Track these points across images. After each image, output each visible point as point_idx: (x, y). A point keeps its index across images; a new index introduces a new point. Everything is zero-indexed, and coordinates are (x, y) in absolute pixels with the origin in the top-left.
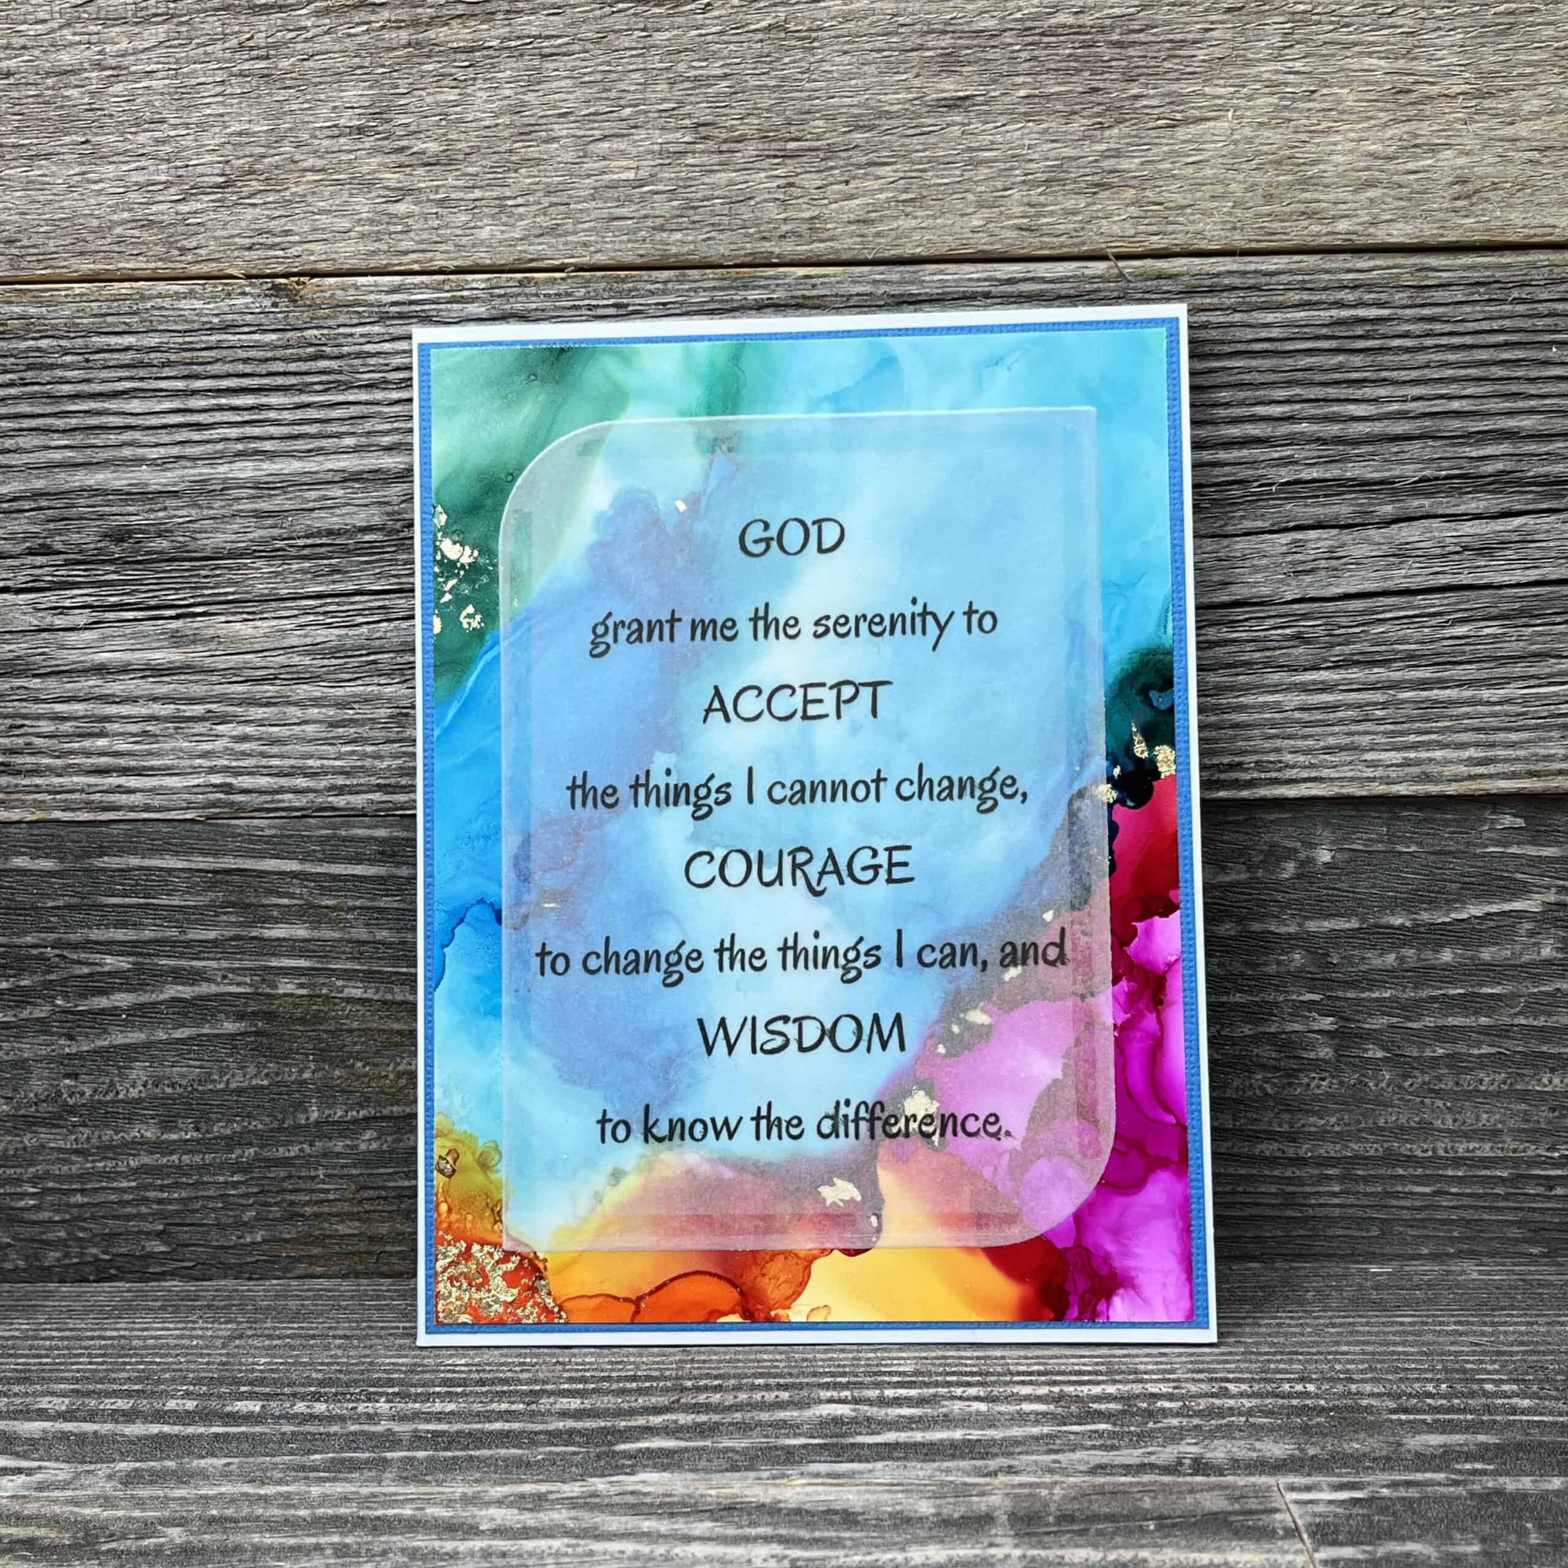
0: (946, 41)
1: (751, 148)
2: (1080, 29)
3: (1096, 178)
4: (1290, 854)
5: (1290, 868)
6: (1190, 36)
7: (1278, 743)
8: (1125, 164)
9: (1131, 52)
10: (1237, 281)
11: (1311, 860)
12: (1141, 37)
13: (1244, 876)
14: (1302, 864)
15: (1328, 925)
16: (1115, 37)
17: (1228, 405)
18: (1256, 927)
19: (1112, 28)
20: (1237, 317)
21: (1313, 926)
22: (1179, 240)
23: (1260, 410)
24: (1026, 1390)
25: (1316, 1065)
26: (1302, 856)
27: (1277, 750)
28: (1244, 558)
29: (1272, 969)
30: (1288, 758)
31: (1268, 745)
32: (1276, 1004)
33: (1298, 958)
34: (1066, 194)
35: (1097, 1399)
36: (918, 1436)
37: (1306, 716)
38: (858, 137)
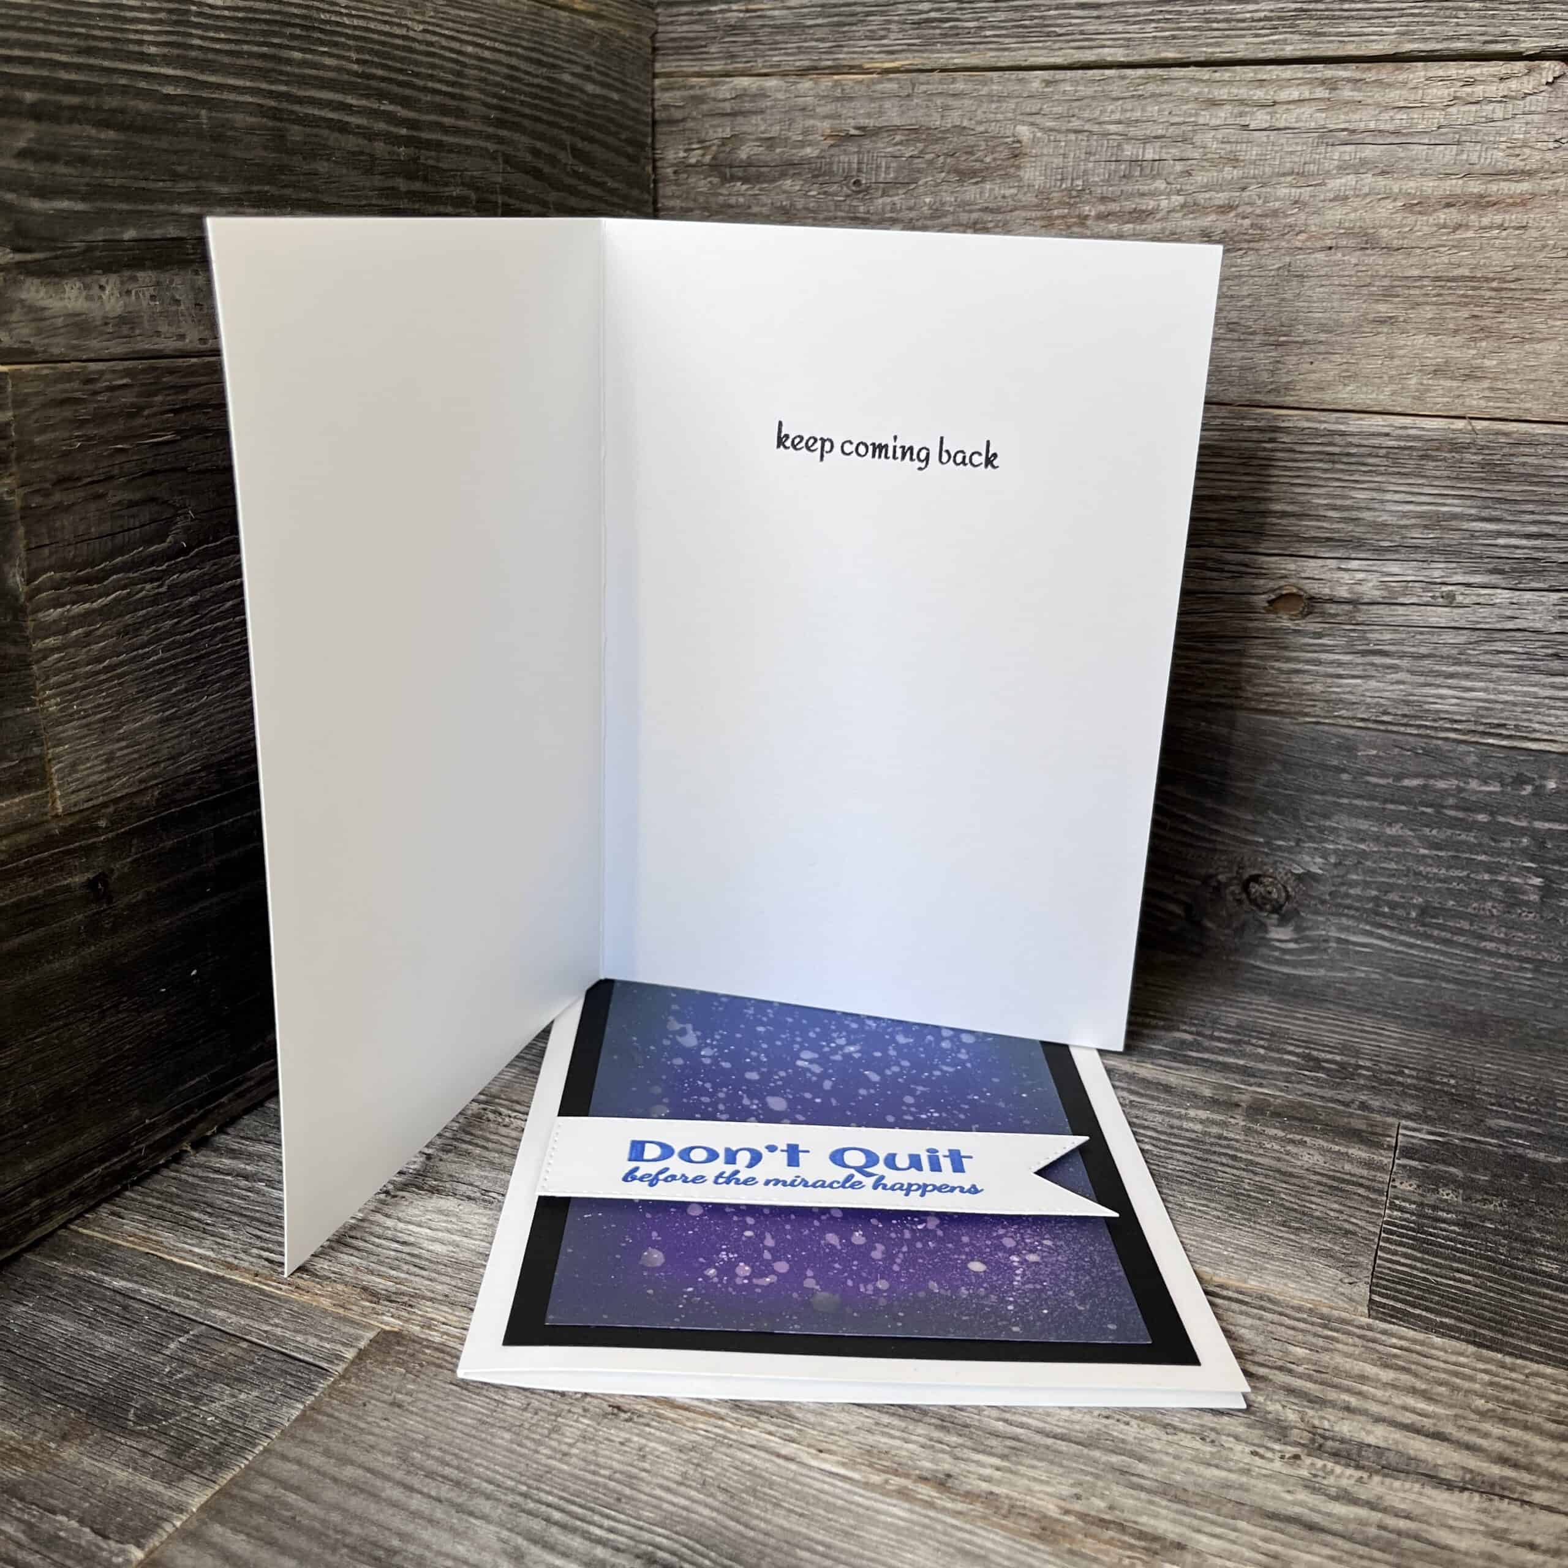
0: (1386, 282)
1: (1258, 339)
2: (1472, 278)
3: (1467, 372)
4: (1530, 781)
5: (1529, 789)
6: (1544, 287)
7: (1531, 716)
8: (1487, 363)
9: (1504, 294)
10: (1548, 440)
11: (1543, 787)
12: (1512, 286)
13: (1498, 789)
14: (1536, 788)
15: (1547, 825)
16: (1495, 284)
17: (1533, 513)
18: (1501, 819)
19: (1494, 280)
20: (1545, 462)
21: (1538, 824)
22: (1514, 414)
23: (1553, 518)
24: (1291, 1048)
25: (1527, 903)
26: (1537, 783)
27: (1530, 720)
28: (1528, 603)
29: (1508, 845)
30: (1537, 726)
31: (1525, 716)
32: (1507, 865)
33: (1525, 841)
34: (1447, 378)
35: (1327, 1061)
36: (1221, 1059)
37: (1552, 703)
38: (1323, 337)
